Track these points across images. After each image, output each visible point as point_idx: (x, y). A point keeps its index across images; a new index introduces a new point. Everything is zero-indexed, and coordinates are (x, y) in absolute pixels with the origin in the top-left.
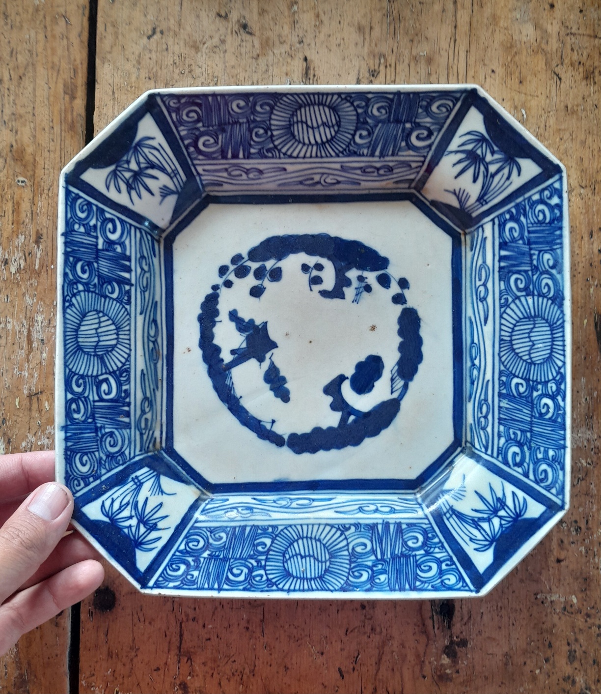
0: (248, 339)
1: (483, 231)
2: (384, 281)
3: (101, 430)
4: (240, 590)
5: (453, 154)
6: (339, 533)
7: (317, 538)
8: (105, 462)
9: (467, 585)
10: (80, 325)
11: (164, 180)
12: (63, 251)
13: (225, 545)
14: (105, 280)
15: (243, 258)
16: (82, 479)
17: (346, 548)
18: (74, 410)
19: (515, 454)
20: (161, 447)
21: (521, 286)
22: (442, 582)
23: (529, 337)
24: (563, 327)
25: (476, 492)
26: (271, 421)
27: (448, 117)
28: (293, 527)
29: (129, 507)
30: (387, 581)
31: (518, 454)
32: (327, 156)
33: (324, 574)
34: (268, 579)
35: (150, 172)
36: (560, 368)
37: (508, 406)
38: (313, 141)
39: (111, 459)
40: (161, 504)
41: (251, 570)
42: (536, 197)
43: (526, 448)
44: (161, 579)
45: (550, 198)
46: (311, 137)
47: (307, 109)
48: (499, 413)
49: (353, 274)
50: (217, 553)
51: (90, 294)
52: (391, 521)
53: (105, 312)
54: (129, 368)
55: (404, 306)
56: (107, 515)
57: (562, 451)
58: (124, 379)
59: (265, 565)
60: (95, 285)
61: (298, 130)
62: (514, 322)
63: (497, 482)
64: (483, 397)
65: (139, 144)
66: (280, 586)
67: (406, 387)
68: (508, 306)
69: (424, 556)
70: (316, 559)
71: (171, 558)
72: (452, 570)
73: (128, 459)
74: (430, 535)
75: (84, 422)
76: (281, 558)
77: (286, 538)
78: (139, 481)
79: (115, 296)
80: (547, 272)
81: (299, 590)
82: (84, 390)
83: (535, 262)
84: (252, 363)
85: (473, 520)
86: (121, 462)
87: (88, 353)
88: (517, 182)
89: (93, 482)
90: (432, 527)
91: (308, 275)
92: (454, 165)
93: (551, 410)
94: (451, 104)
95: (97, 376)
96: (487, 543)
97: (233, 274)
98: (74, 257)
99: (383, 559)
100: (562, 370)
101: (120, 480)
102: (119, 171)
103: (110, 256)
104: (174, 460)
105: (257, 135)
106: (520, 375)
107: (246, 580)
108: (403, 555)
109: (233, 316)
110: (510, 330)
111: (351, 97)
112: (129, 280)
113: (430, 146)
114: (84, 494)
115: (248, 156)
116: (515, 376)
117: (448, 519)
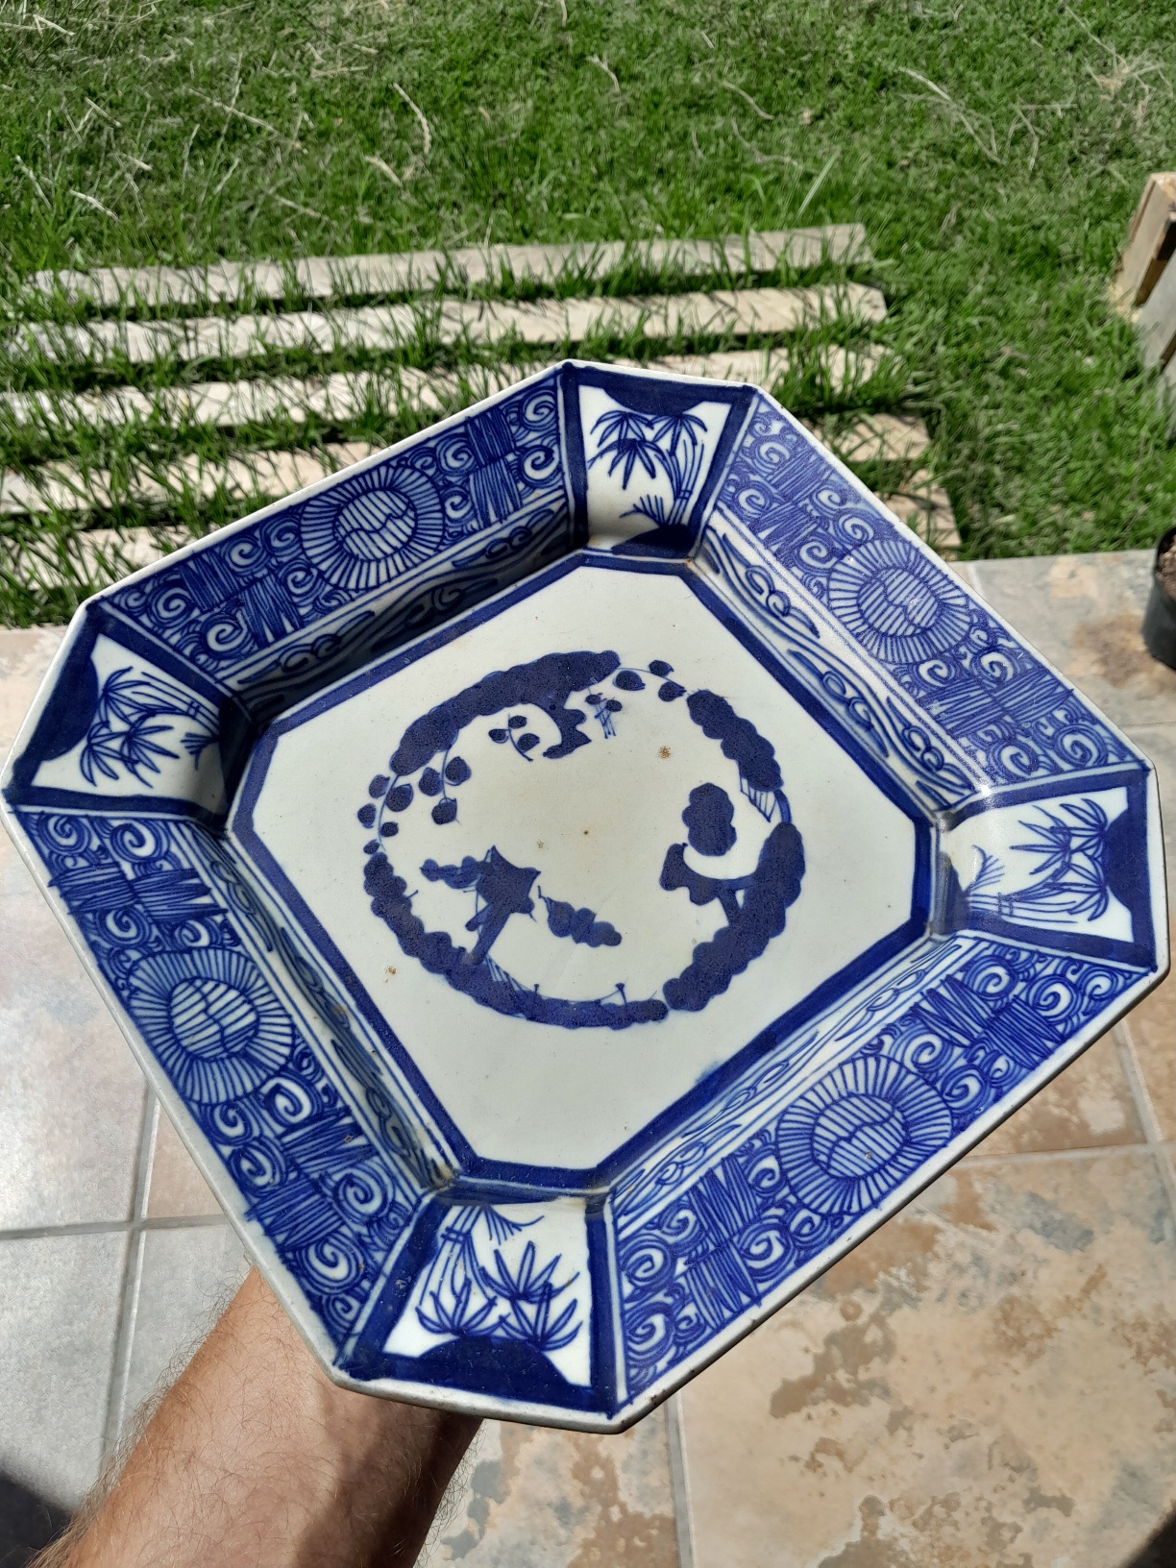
0: (481, 890)
1: (714, 531)
2: (630, 681)
3: (324, 1182)
4: (792, 1271)
5: (598, 461)
6: (872, 1062)
7: (844, 1094)
8: (371, 1236)
9: (1131, 973)
10: (170, 1018)
11: (182, 726)
12: (67, 910)
13: (702, 1226)
14: (171, 926)
15: (388, 779)
16: (347, 1293)
17: (904, 1072)
18: (250, 1171)
19: (1014, 758)
20: (454, 1171)
21: (824, 553)
22: (1091, 997)
23: (891, 603)
24: (922, 557)
25: (1012, 848)
26: (615, 989)
27: (557, 418)
28: (791, 1110)
29: (475, 1287)
30: (1012, 1063)
31: (1018, 754)
32: (423, 561)
33: (908, 1133)
34: (824, 1217)
35: (151, 722)
36: (966, 606)
37: (944, 708)
38: (389, 550)
39: (379, 1226)
40: (531, 1246)
41: (782, 1227)
42: (749, 441)
43: (1022, 739)
44: (633, 1372)
45: (767, 429)
46: (380, 546)
47: (351, 507)
48: (943, 726)
49: (576, 701)
50: (700, 1249)
51: (158, 959)
52: (933, 985)
53: (203, 975)
54: (307, 1047)
55: (686, 696)
56: (441, 1329)
57: (1071, 699)
58: (311, 1070)
59: (799, 1200)
60: (157, 939)
61: (355, 544)
62: (854, 602)
63: (1027, 811)
64: (900, 727)
65: (110, 686)
66: (855, 1208)
67: (781, 798)
68: (828, 590)
69: (1029, 988)
70: (873, 1124)
71: (623, 1323)
72: (1088, 972)
73: (410, 1208)
74: (1008, 957)
75: (282, 1184)
76: (816, 1168)
77: (796, 1134)
78: (459, 1233)
79: (204, 941)
80: (841, 513)
81: (891, 1188)
82: (247, 1125)
83: (815, 514)
84: (516, 920)
85: (1046, 885)
86: (401, 1222)
87: (215, 1059)
88: (709, 440)
89: (372, 1287)
90: (1000, 945)
91: (509, 743)
92: (610, 473)
93: (1006, 663)
94: (549, 399)
95: (257, 1090)
96: (1096, 897)
97: (386, 809)
98: (94, 912)
99: (974, 1042)
100: (972, 606)
101: (421, 1253)
102: (98, 744)
103: (158, 883)
104: (495, 1177)
105: (297, 584)
106: (924, 657)
107: (787, 1248)
108: (997, 1012)
109: (431, 871)
110: (858, 615)
111: (406, 459)
112: (215, 905)
113: (559, 469)
114: (370, 1320)
115: (301, 623)
116: (917, 664)
117: (1011, 915)
